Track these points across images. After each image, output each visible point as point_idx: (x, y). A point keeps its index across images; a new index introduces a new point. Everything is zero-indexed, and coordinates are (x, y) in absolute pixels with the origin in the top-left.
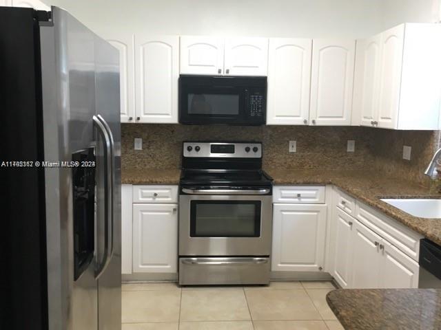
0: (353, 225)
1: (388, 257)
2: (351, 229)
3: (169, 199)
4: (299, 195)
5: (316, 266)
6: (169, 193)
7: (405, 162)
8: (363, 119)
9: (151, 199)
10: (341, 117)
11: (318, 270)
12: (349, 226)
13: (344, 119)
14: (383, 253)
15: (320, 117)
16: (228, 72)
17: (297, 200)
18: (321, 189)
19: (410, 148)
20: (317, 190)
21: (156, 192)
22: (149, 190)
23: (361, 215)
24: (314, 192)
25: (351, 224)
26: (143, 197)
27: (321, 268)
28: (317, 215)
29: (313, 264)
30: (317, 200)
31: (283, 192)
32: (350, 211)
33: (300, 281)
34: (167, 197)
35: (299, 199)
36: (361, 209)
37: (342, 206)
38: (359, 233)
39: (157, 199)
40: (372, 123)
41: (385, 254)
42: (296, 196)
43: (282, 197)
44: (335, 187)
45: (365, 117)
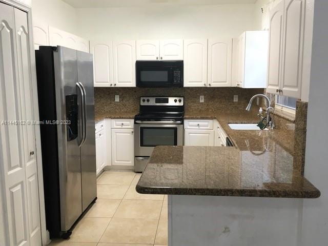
3: (130, 127)
4: (198, 125)
6: (129, 124)
9: (120, 127)
10: (226, 82)
15: (214, 82)
16: (161, 58)
17: (197, 127)
18: (211, 121)
21: (123, 122)
22: (119, 122)
24: (207, 123)
26: (116, 125)
28: (208, 136)
30: (208, 128)
31: (190, 123)
34: (129, 125)
35: (199, 127)
39: (124, 127)
43: (190, 126)
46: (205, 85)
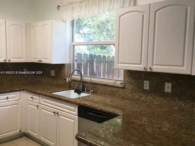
0: (39, 107)
1: (61, 116)
2: (38, 109)
5: (18, 130)
7: (52, 77)
8: (33, 59)
10: (22, 58)
11: (19, 132)
12: (36, 107)
13: (24, 59)
14: (58, 116)
15: (12, 58)
17: (6, 100)
18: (18, 93)
19: (54, 71)
20: (16, 94)
23: (43, 102)
24: (15, 95)
25: (38, 106)
27: (20, 131)
28: (17, 106)
29: (17, 130)
30: (16, 99)
32: (37, 101)
33: (10, 141)
35: (7, 100)
36: (43, 99)
37: (31, 99)
38: (43, 110)
40: (39, 61)
41: (59, 116)
42: (6, 98)
44: (24, 91)
45: (33, 58)
46: (5, 60)
